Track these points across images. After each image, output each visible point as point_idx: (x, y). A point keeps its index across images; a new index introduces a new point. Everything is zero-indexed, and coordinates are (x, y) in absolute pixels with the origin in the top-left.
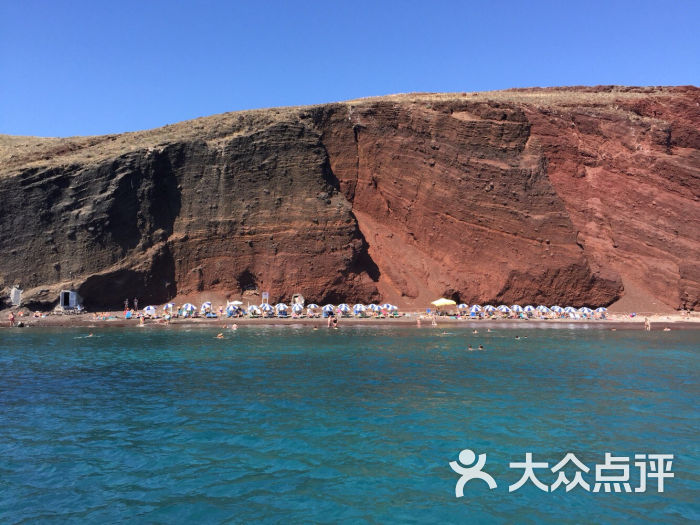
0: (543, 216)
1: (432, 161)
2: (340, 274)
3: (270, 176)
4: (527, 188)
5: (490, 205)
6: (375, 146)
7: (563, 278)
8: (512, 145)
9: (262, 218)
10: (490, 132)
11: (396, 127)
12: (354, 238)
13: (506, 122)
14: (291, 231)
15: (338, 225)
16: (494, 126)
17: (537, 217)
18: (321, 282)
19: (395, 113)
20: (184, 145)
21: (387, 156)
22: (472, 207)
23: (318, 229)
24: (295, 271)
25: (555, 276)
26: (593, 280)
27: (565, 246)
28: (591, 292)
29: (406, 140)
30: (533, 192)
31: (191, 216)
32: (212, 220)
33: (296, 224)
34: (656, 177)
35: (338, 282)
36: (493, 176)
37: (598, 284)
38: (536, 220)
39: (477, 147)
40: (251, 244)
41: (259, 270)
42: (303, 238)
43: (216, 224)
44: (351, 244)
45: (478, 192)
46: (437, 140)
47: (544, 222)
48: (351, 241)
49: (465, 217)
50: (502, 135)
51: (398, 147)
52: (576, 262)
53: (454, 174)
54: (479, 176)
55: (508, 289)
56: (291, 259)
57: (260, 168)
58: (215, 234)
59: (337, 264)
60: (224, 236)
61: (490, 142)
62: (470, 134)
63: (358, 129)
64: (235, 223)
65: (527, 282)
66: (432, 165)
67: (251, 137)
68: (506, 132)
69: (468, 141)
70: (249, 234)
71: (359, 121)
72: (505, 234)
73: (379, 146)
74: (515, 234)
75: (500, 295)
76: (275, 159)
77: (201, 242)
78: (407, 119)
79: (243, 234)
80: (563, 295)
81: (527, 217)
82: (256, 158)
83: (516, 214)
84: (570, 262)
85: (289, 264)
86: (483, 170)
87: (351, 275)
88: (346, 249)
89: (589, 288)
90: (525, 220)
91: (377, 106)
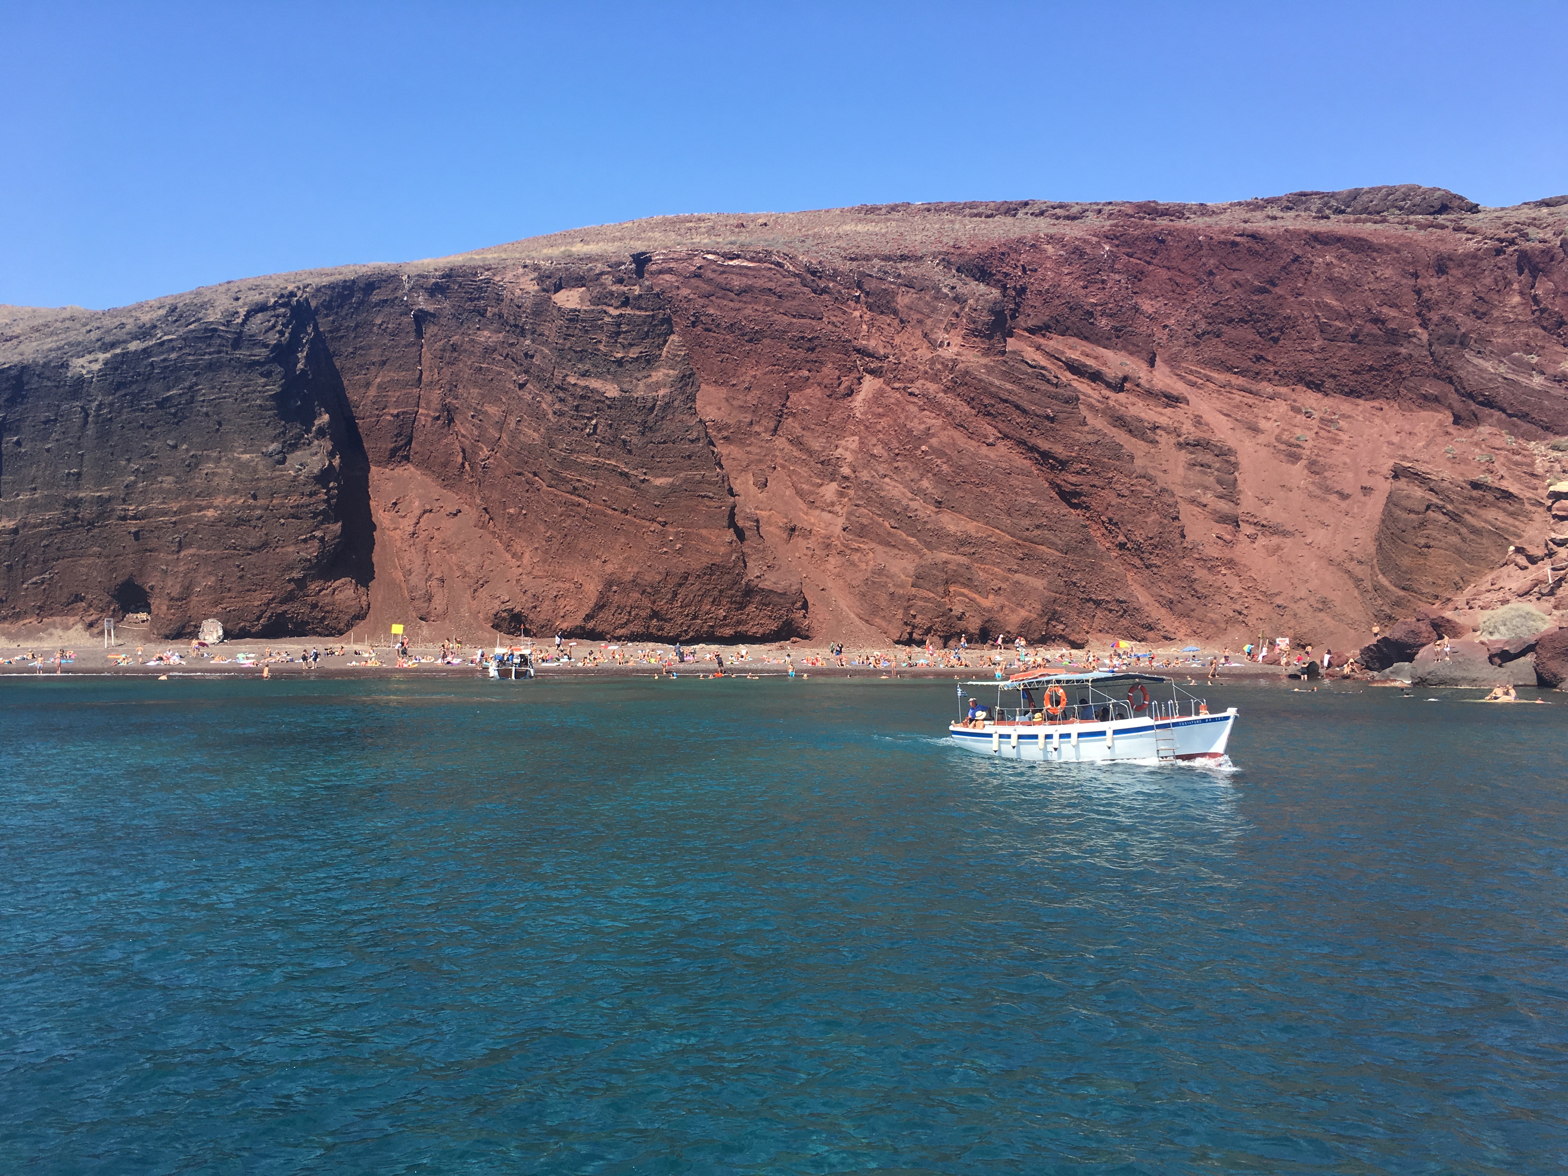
0: (671, 480)
1: (523, 378)
2: (292, 586)
3: (179, 419)
4: (645, 429)
5: (591, 459)
6: (449, 347)
7: (694, 587)
8: (633, 353)
9: (161, 491)
10: (601, 328)
11: (482, 313)
12: (322, 523)
13: (628, 311)
14: (210, 513)
15: (293, 500)
16: (607, 319)
17: (659, 482)
18: (258, 599)
19: (480, 288)
20: (24, 369)
21: (465, 367)
22: (564, 463)
23: (256, 507)
24: (211, 581)
25: (680, 585)
26: (749, 592)
27: (704, 532)
28: (747, 610)
29: (494, 338)
30: (658, 437)
31: (35, 489)
32: (68, 496)
33: (218, 501)
34: (949, 400)
35: (290, 598)
36: (598, 410)
37: (758, 598)
38: (657, 487)
39: (582, 356)
40: (136, 535)
41: (151, 581)
42: (229, 525)
43: (76, 503)
44: (318, 534)
45: (575, 436)
46: (533, 341)
47: (673, 489)
48: (317, 528)
49: (557, 480)
50: (618, 334)
51: (478, 350)
52: (717, 560)
53: (547, 402)
54: (577, 406)
55: (603, 606)
56: (206, 558)
57: (161, 405)
58: (76, 519)
59: (290, 568)
60: (91, 524)
61: (601, 347)
62: (570, 332)
63: (421, 318)
64: (109, 500)
65: (636, 595)
66: (522, 386)
67: (144, 350)
68: (624, 328)
69: (568, 345)
70: (134, 518)
71: (422, 302)
72: (610, 512)
73: (454, 348)
74: (626, 512)
75: (589, 617)
76: (191, 387)
77: (50, 534)
78: (499, 299)
79: (124, 518)
80: (695, 617)
81: (643, 481)
82: (155, 387)
83: (625, 475)
84: (706, 561)
85: (202, 570)
86: (582, 397)
87: (314, 587)
88: (305, 541)
89: (742, 606)
90: (639, 488)
91: (450, 274)
